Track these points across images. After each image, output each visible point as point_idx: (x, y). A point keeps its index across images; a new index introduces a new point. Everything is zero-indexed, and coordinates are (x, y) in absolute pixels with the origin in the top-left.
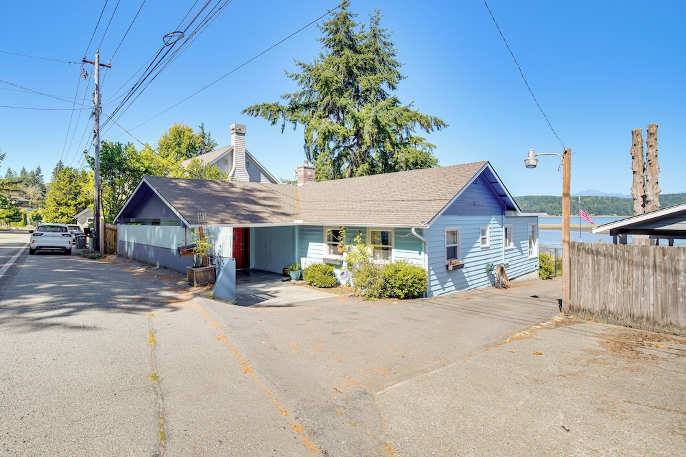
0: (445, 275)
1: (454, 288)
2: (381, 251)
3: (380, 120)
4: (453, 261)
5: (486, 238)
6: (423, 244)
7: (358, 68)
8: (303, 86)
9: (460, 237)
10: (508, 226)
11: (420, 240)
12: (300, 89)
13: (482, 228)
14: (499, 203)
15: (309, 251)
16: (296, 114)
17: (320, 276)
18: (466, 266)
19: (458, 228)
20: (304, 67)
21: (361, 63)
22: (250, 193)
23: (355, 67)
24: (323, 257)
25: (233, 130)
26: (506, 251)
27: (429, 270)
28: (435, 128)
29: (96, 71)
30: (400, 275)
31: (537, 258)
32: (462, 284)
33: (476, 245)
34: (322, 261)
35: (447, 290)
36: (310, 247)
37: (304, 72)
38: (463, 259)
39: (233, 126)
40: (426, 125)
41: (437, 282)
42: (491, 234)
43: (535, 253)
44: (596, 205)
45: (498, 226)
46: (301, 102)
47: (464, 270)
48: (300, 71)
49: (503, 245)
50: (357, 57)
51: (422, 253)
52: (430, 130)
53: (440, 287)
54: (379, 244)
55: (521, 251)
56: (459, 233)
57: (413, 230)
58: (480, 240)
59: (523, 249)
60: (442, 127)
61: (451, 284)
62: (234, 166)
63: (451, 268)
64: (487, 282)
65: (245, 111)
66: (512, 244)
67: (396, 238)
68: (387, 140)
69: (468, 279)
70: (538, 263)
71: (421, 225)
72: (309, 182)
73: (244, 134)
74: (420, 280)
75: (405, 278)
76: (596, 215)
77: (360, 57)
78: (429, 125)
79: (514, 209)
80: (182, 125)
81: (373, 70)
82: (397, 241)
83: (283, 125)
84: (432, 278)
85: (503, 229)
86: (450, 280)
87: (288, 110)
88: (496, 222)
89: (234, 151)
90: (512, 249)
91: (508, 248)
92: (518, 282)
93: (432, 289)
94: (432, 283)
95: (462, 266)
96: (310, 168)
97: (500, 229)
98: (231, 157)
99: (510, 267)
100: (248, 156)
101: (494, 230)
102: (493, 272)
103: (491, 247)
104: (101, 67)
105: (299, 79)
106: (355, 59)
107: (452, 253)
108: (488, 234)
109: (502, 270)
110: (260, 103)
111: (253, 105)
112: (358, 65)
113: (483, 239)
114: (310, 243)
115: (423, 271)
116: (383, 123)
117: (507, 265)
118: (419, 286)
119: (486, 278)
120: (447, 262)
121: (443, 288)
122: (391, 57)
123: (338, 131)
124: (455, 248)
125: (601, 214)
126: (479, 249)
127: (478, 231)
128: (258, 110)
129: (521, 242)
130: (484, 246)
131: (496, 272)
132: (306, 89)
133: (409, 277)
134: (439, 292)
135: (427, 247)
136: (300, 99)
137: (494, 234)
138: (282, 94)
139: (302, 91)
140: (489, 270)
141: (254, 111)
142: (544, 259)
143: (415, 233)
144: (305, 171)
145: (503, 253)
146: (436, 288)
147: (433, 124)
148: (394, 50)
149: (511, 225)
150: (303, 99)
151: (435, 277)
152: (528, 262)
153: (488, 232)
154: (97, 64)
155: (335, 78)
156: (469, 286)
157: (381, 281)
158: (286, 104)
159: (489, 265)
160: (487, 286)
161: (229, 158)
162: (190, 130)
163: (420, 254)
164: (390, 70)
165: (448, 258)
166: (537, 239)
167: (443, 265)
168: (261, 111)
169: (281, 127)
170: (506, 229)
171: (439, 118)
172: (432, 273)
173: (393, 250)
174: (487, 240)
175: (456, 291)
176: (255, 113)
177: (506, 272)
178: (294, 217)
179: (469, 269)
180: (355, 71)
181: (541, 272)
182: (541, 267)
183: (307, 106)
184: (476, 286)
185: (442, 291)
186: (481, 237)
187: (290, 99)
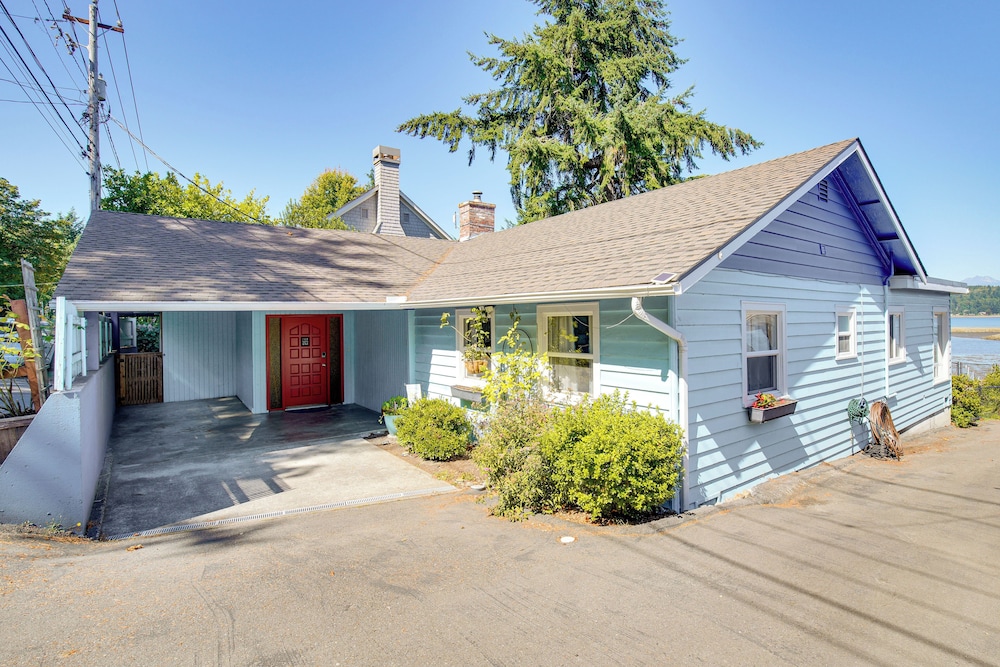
0: (743, 433)
1: (767, 467)
2: (574, 368)
3: (631, 124)
4: (766, 396)
5: (847, 338)
6: (673, 348)
7: (601, 46)
8: (502, 80)
9: (785, 333)
10: (896, 311)
11: (665, 338)
12: (497, 86)
13: (840, 312)
14: (878, 257)
15: (433, 369)
16: (491, 130)
17: (428, 429)
18: (801, 406)
19: (782, 308)
20: (502, 46)
21: (603, 37)
22: (334, 247)
23: (594, 45)
24: (453, 382)
25: (377, 157)
26: (892, 367)
27: (693, 425)
28: (738, 150)
29: (91, 38)
30: (584, 446)
31: (947, 382)
32: (787, 456)
33: (824, 353)
34: (449, 392)
35: (746, 476)
36: (434, 360)
37: (503, 55)
38: (791, 389)
39: (376, 151)
40: (721, 144)
41: (719, 456)
42: (861, 328)
43: (944, 372)
44: (988, 300)
45: (875, 308)
46: (498, 111)
47: (794, 419)
48: (495, 53)
49: (886, 355)
50: (597, 25)
51: (672, 374)
52: (729, 156)
53: (726, 469)
54: (567, 350)
55: (920, 368)
56: (785, 321)
57: (635, 303)
58: (834, 341)
59: (924, 364)
60: (751, 147)
61: (761, 457)
62: (379, 221)
63: (758, 415)
64: (849, 444)
65: (402, 129)
66: (903, 351)
67: (603, 333)
68: (650, 169)
69: (805, 441)
70: (949, 393)
71: (659, 284)
72: (481, 234)
73: (396, 165)
74: (653, 463)
75: (601, 459)
76: (988, 313)
77: (601, 26)
78: (727, 145)
79: (912, 272)
80: (337, 172)
81: (628, 51)
82: (604, 341)
83: (471, 152)
84: (701, 447)
85: (886, 319)
86: (756, 446)
87: (478, 125)
88: (870, 300)
89: (379, 194)
90: (903, 364)
91: (895, 361)
92: (914, 438)
93: (703, 478)
94: (703, 462)
95: (790, 409)
96: (483, 207)
97: (879, 318)
98: (373, 205)
99: (900, 404)
100: (404, 203)
101: (867, 318)
102: (865, 420)
103: (859, 358)
104: (100, 29)
105: (496, 69)
106: (593, 30)
107: (763, 373)
108: (852, 328)
109: (885, 412)
110: (428, 113)
111: (417, 116)
112: (601, 40)
113: (841, 338)
114: (434, 352)
115: (665, 431)
116: (637, 130)
117: (893, 400)
118: (649, 484)
119: (849, 435)
120: (750, 399)
121: (737, 472)
122: (659, 29)
123: (560, 153)
124: (770, 361)
125: (997, 313)
126: (832, 364)
127: (831, 318)
128: (426, 125)
129: (921, 349)
130: (843, 355)
131: (872, 418)
132: (509, 86)
133: (615, 455)
134: (723, 485)
135: (685, 356)
136: (498, 103)
137: (868, 328)
138: (466, 96)
139: (502, 89)
140: (857, 415)
141: (421, 126)
142: (961, 385)
143: (641, 313)
144: (471, 213)
145: (886, 374)
146: (715, 473)
147: (734, 145)
148: (664, 15)
149: (901, 309)
150: (503, 103)
151: (711, 444)
152: (933, 391)
153: (852, 323)
154: (91, 23)
155: (557, 61)
156: (807, 457)
157: (533, 462)
158: (472, 113)
159: (855, 402)
160: (849, 452)
161: (371, 208)
162: (352, 181)
163: (664, 377)
164: (657, 48)
165: (751, 388)
166: (949, 343)
167: (737, 408)
168: (430, 126)
169: (468, 155)
170: (891, 318)
171: (746, 132)
172: (703, 431)
173: (597, 367)
174: (852, 342)
175: (773, 476)
176: (420, 130)
177: (894, 416)
178: (393, 290)
179: (808, 416)
180: (594, 51)
181: (956, 412)
182: (954, 402)
183: (510, 117)
184: (824, 455)
185: (733, 481)
186: (837, 333)
187: (479, 104)
